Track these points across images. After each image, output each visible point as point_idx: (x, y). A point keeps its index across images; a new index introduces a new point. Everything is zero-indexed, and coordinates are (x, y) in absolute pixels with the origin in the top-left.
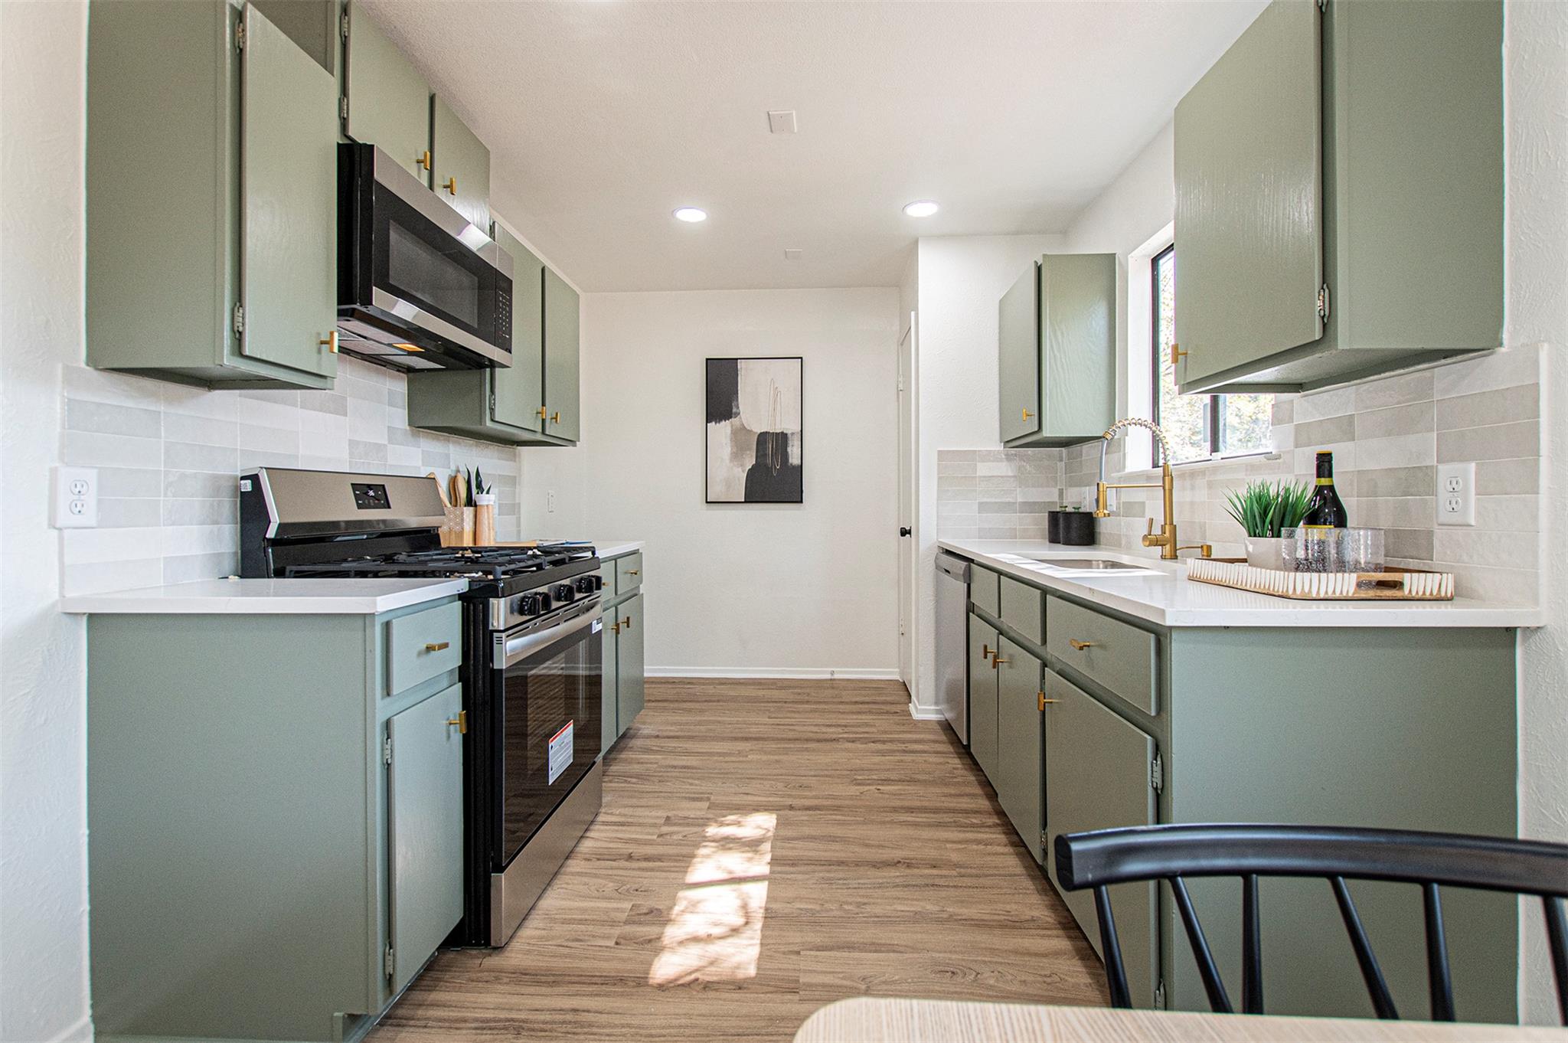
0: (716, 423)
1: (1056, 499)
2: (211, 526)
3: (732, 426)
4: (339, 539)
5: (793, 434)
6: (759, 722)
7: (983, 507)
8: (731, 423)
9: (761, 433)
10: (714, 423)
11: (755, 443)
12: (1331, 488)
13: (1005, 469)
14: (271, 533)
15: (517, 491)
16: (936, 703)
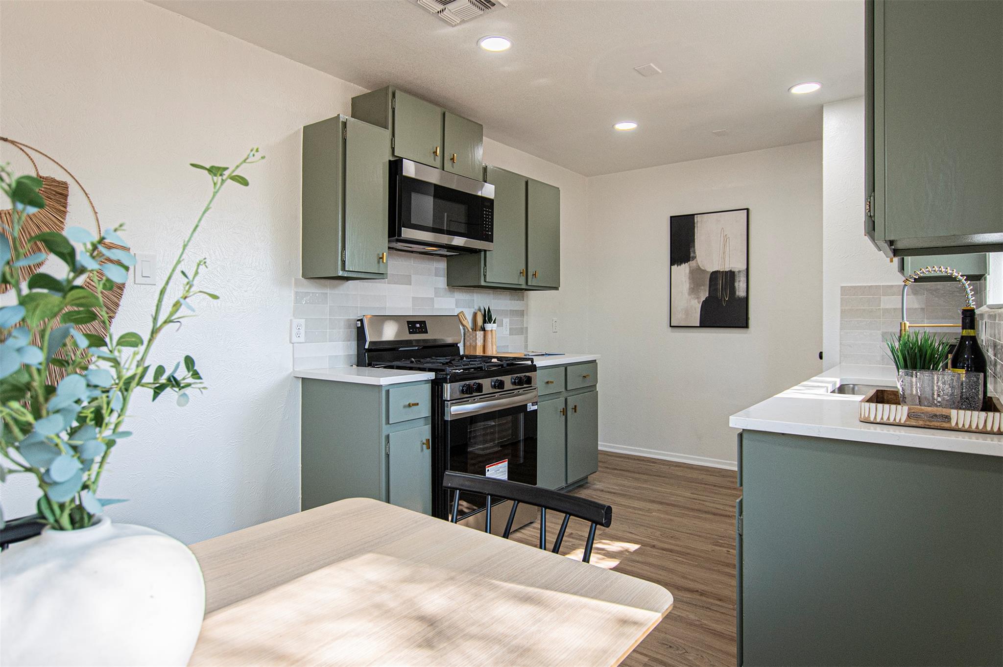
0: (678, 266)
2: (347, 342)
3: (690, 267)
4: (400, 349)
5: (739, 272)
6: (682, 495)
7: (886, 336)
8: (689, 265)
9: (713, 272)
10: (676, 266)
11: (708, 280)
14: (367, 347)
15: (525, 319)
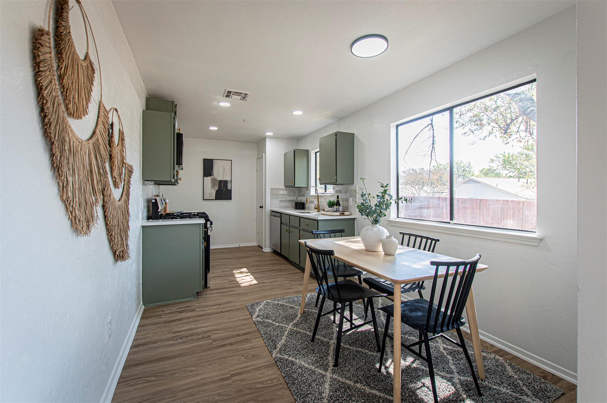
1: (296, 199)
3: (211, 178)
5: (229, 181)
7: (281, 201)
9: (220, 180)
10: (206, 177)
11: (218, 183)
12: (338, 200)
13: (285, 192)
16: (270, 248)
